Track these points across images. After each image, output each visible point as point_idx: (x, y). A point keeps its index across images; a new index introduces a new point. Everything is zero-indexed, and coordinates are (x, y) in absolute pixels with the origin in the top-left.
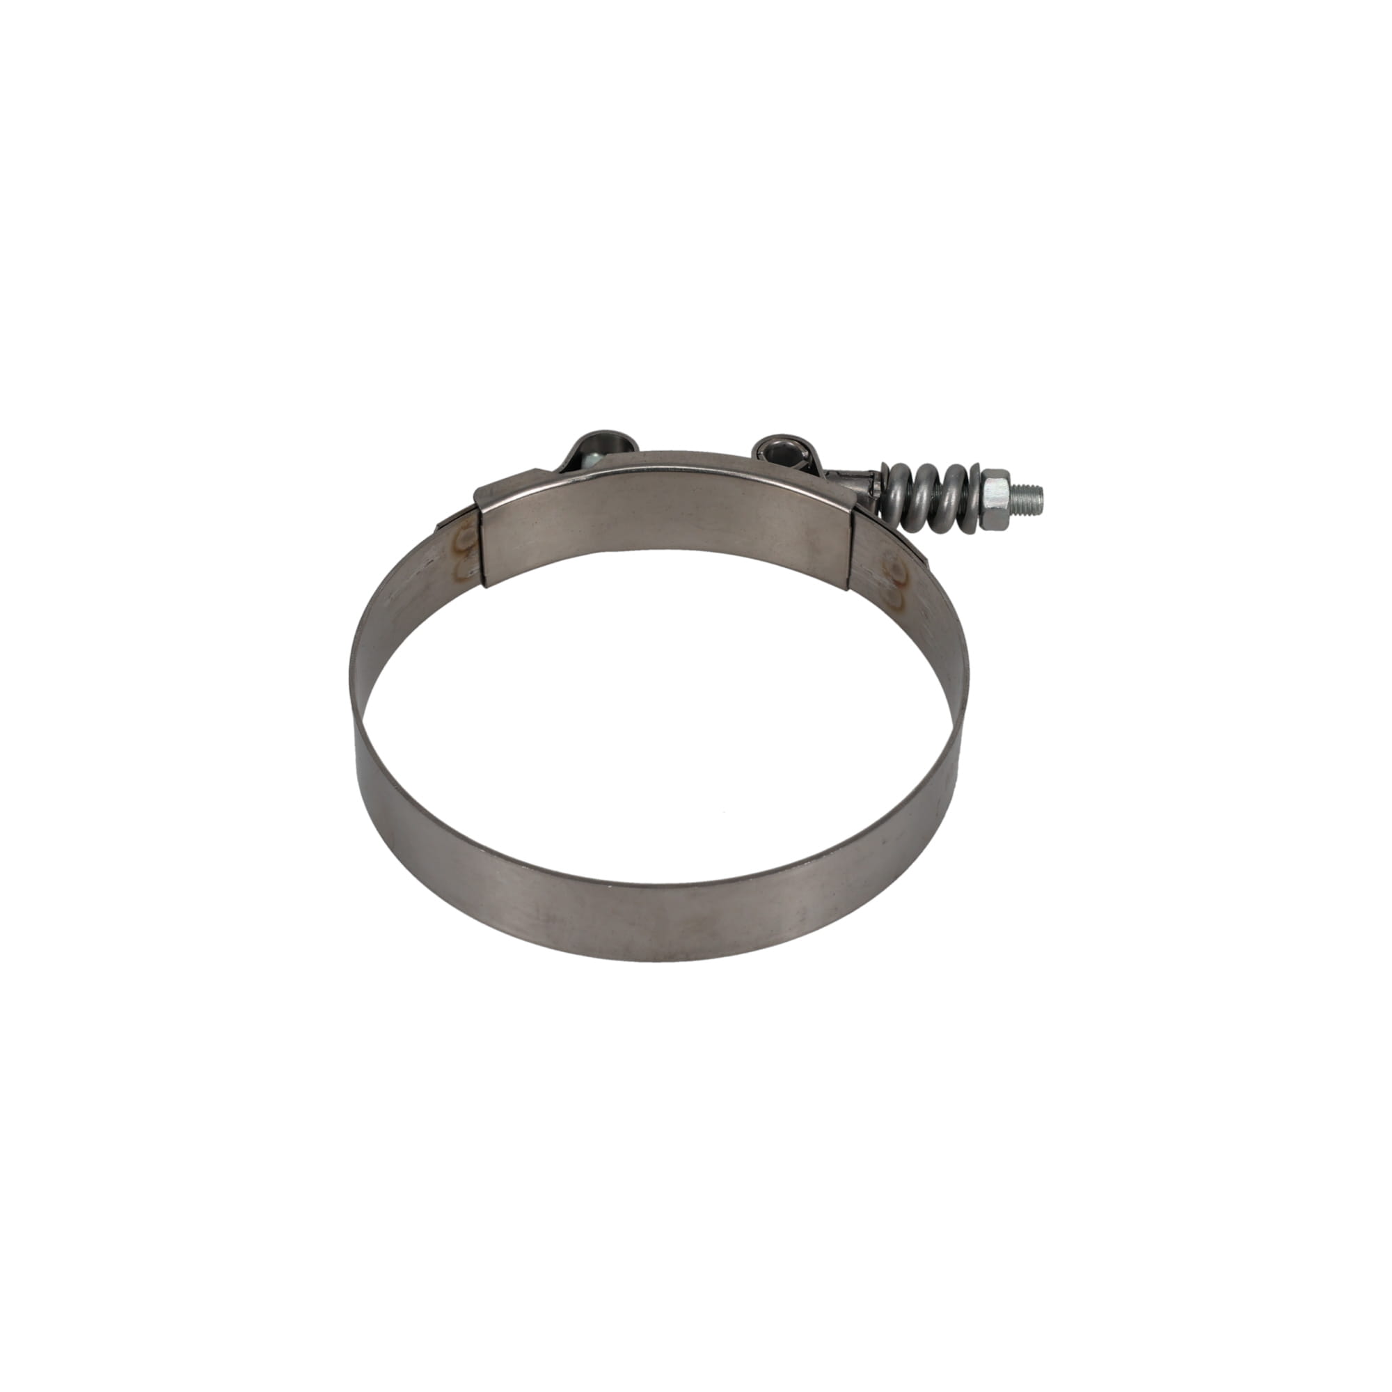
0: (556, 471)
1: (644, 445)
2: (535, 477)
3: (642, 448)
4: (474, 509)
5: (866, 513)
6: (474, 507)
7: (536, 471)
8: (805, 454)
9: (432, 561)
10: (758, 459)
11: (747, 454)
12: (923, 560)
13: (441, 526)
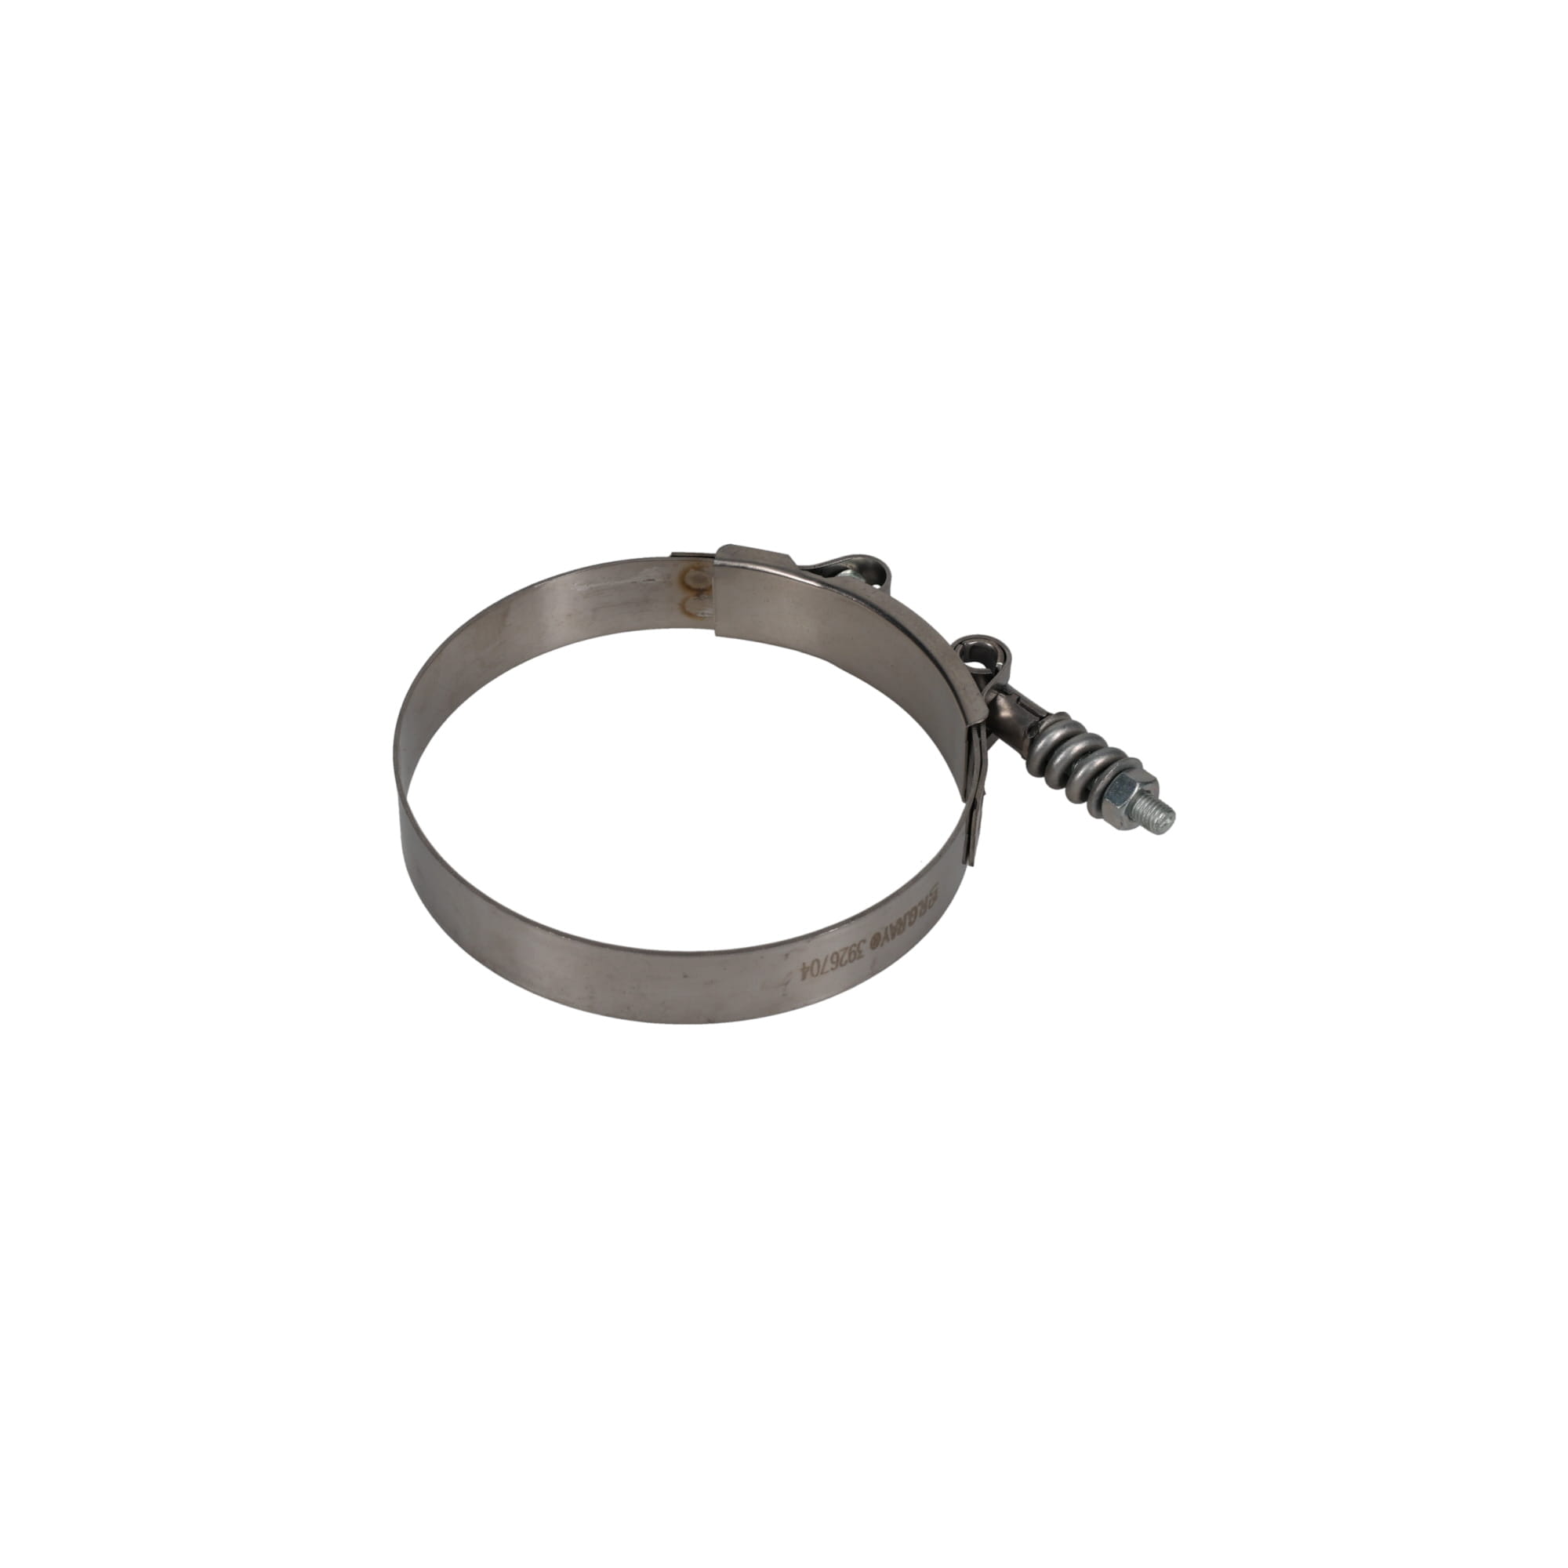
0: (799, 567)
2: (783, 562)
6: (715, 556)
7: (787, 557)
8: (1001, 662)
9: (653, 580)
10: (955, 649)
11: (951, 638)
13: (674, 555)
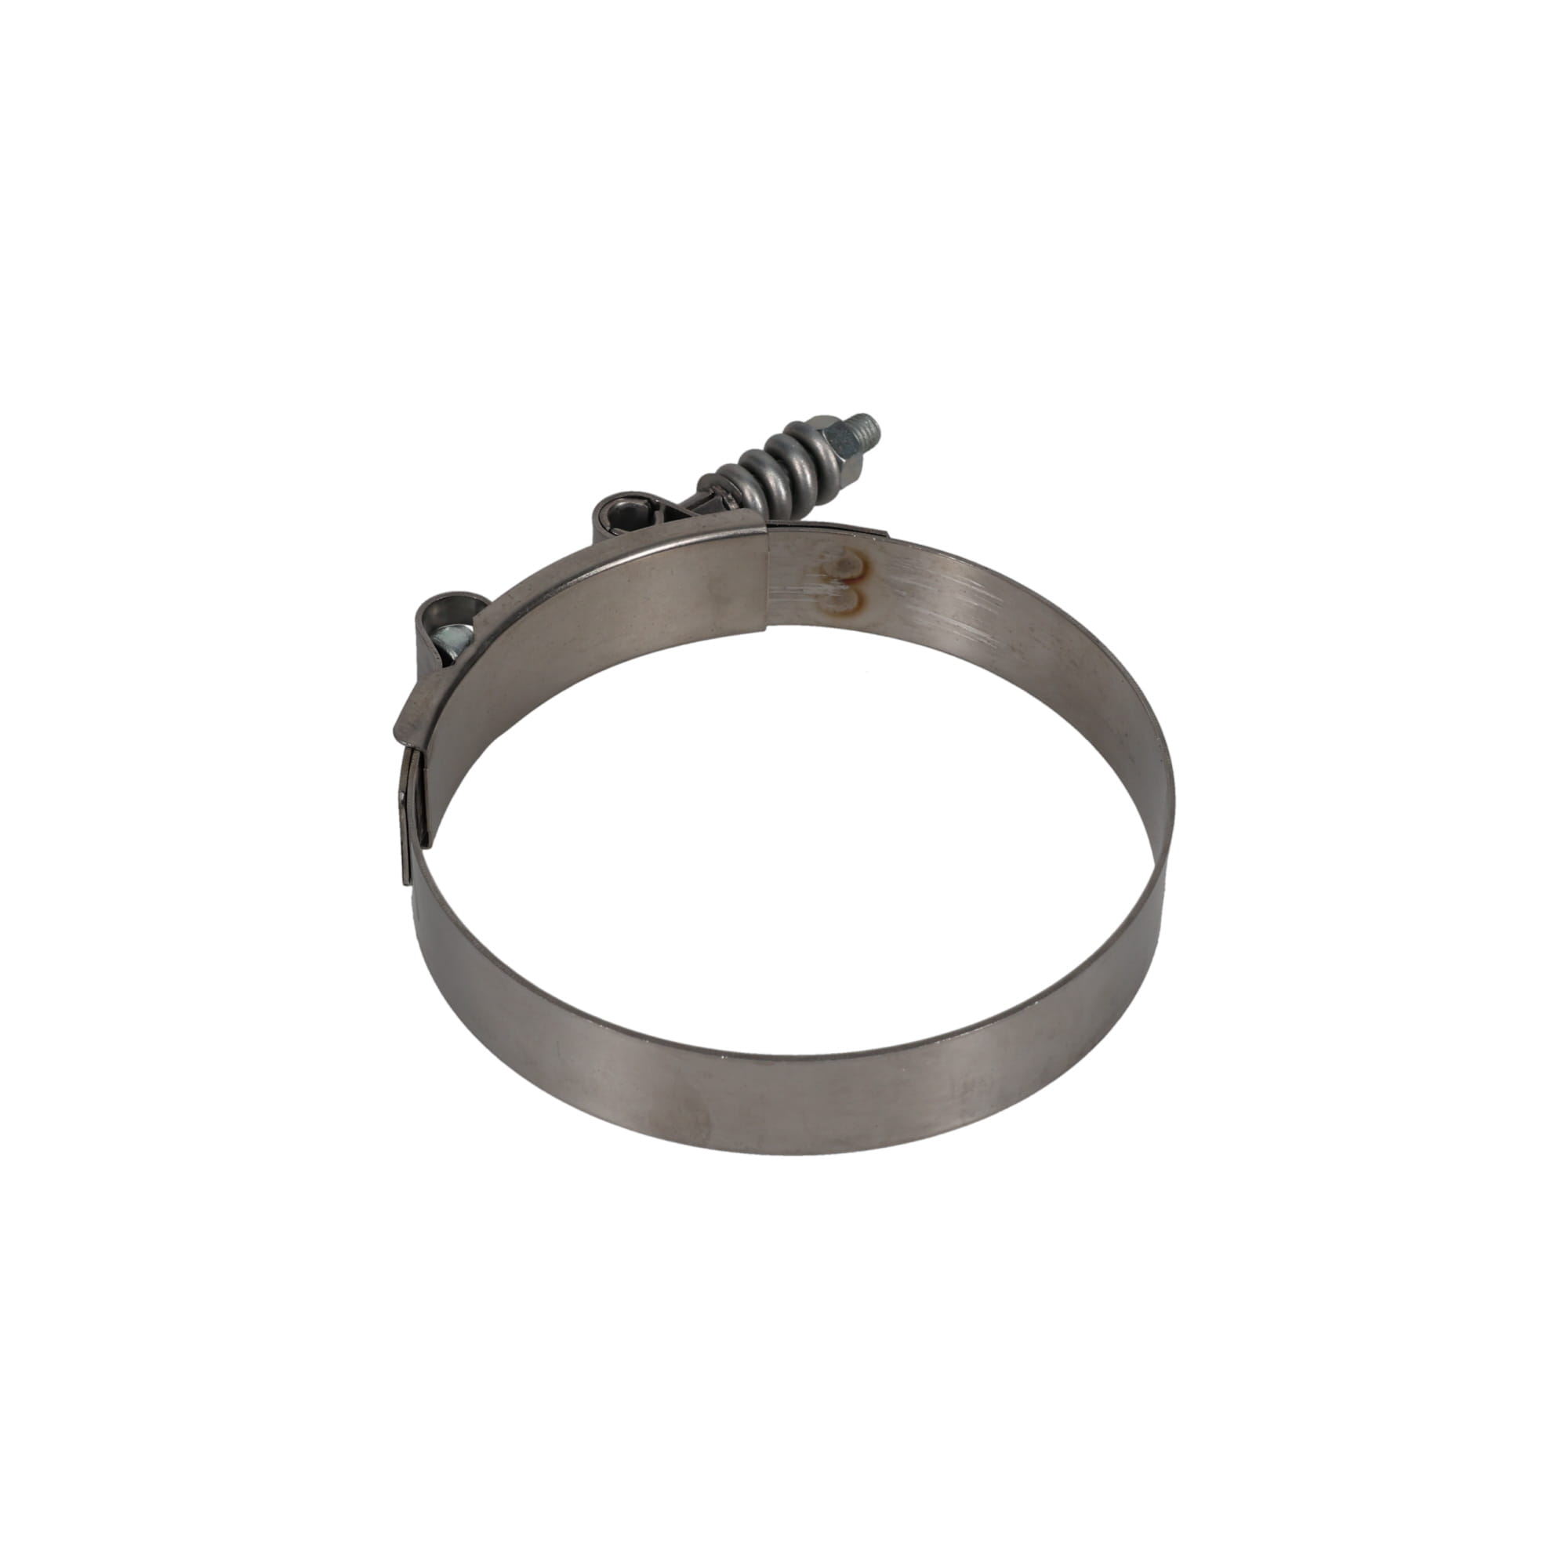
1: (492, 593)
3: (492, 594)
4: (412, 754)
5: (778, 524)
6: (410, 751)
8: (640, 503)
12: (883, 535)
